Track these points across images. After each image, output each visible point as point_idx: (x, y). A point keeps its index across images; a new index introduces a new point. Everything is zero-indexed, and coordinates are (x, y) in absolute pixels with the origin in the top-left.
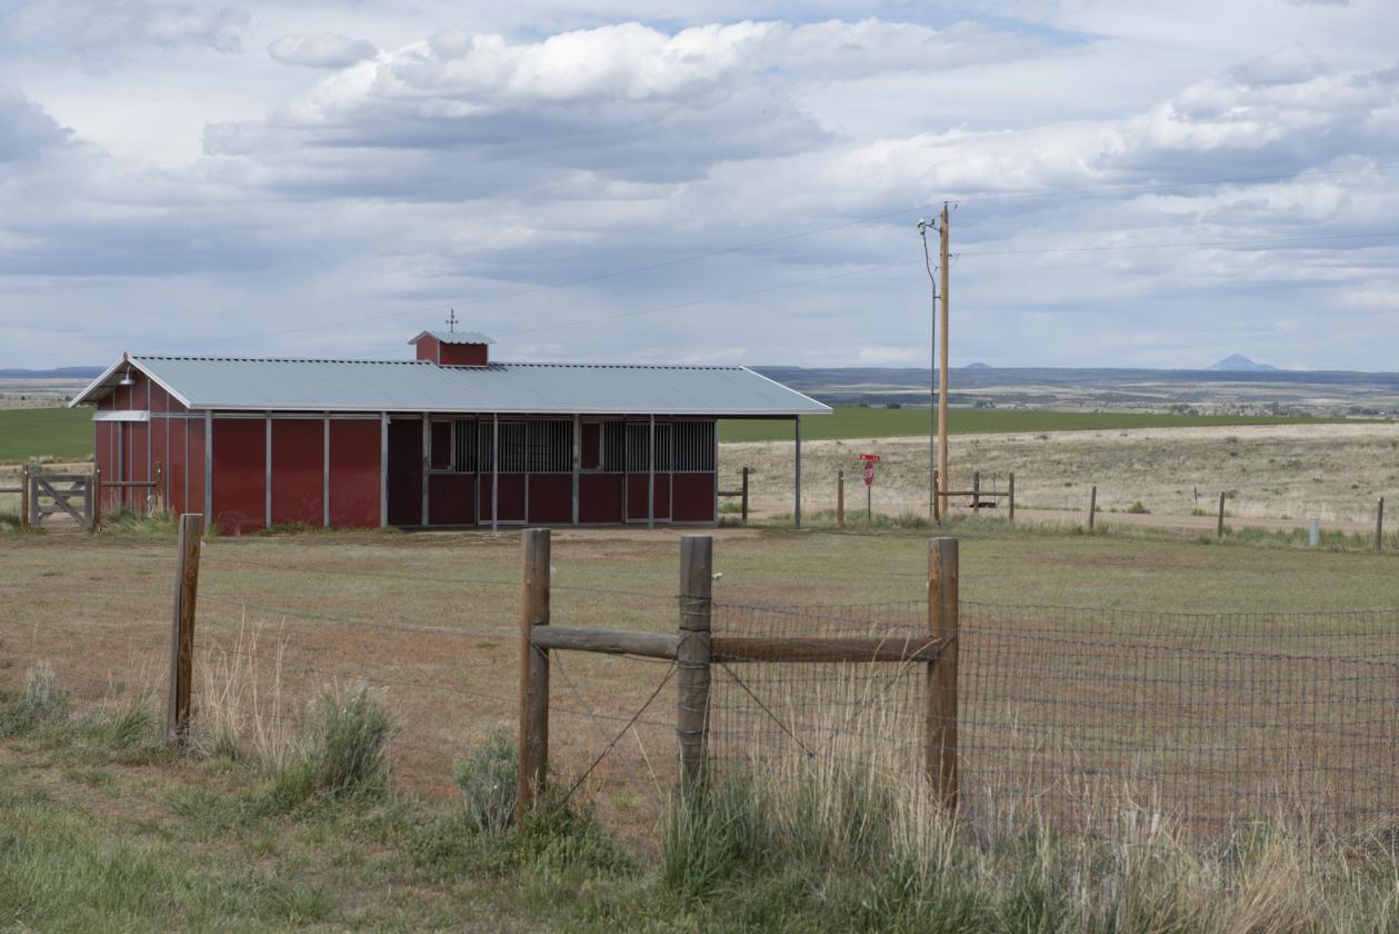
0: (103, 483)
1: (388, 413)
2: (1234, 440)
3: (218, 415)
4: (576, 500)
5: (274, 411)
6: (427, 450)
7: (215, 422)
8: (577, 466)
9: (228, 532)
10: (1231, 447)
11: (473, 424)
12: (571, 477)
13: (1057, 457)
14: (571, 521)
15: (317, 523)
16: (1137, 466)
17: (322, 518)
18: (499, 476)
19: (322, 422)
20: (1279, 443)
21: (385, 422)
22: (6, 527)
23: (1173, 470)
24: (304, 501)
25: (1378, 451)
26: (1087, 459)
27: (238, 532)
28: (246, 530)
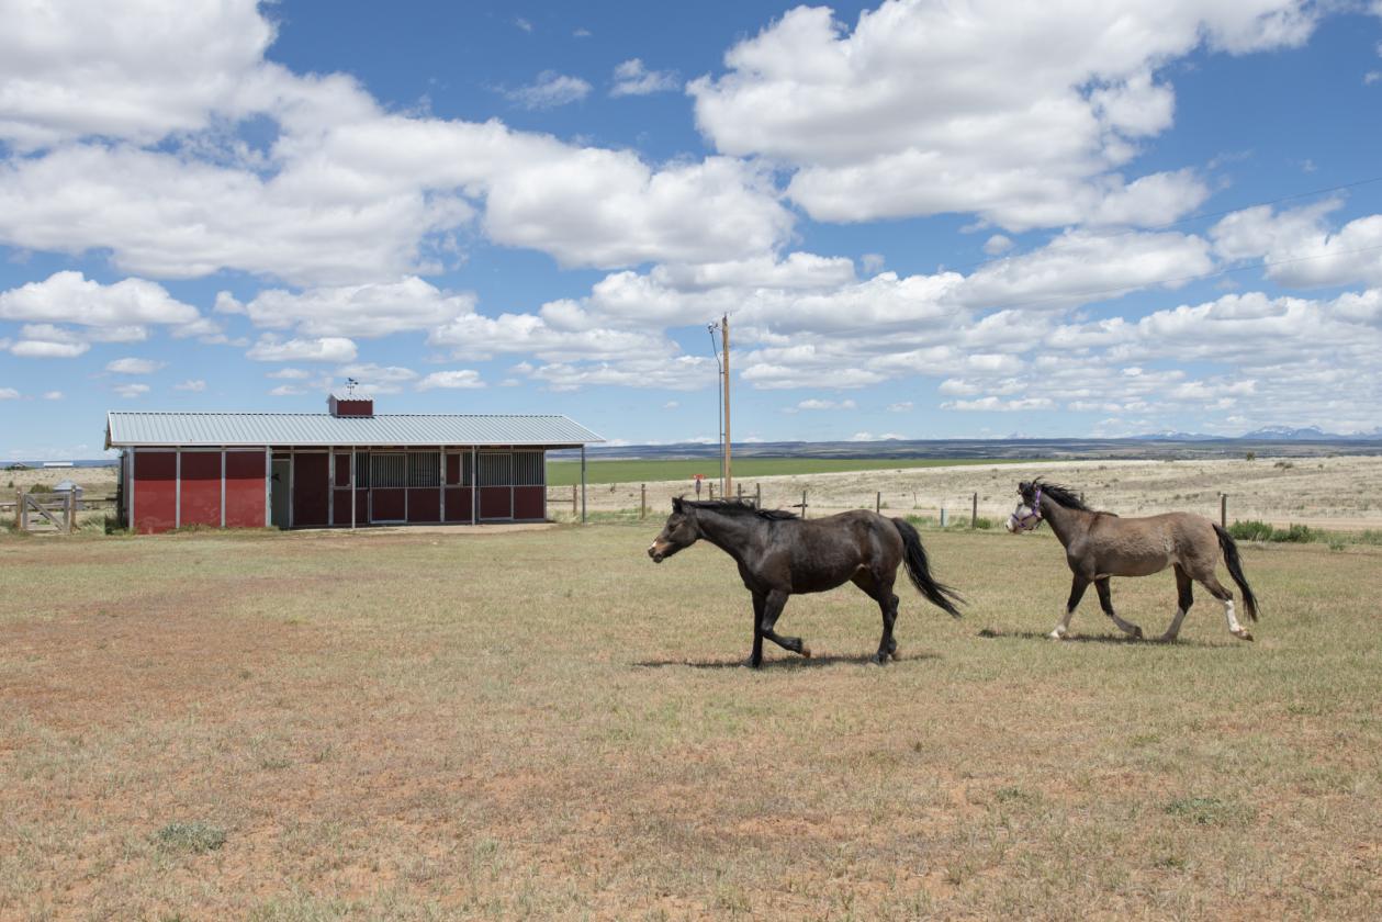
0: (77, 499)
1: (271, 447)
2: (996, 470)
3: (138, 450)
4: (442, 506)
5: (182, 446)
6: (332, 473)
7: (136, 455)
8: (443, 483)
9: (144, 532)
10: (994, 474)
11: (368, 455)
12: (439, 490)
13: (902, 481)
14: (439, 520)
15: (216, 525)
16: (943, 485)
17: (220, 520)
18: (357, 492)
19: (220, 454)
20: (1018, 471)
21: (269, 453)
22: (4, 530)
23: (961, 486)
24: (206, 509)
25: (1069, 475)
26: (918, 482)
27: (150, 531)
28: (158, 530)
